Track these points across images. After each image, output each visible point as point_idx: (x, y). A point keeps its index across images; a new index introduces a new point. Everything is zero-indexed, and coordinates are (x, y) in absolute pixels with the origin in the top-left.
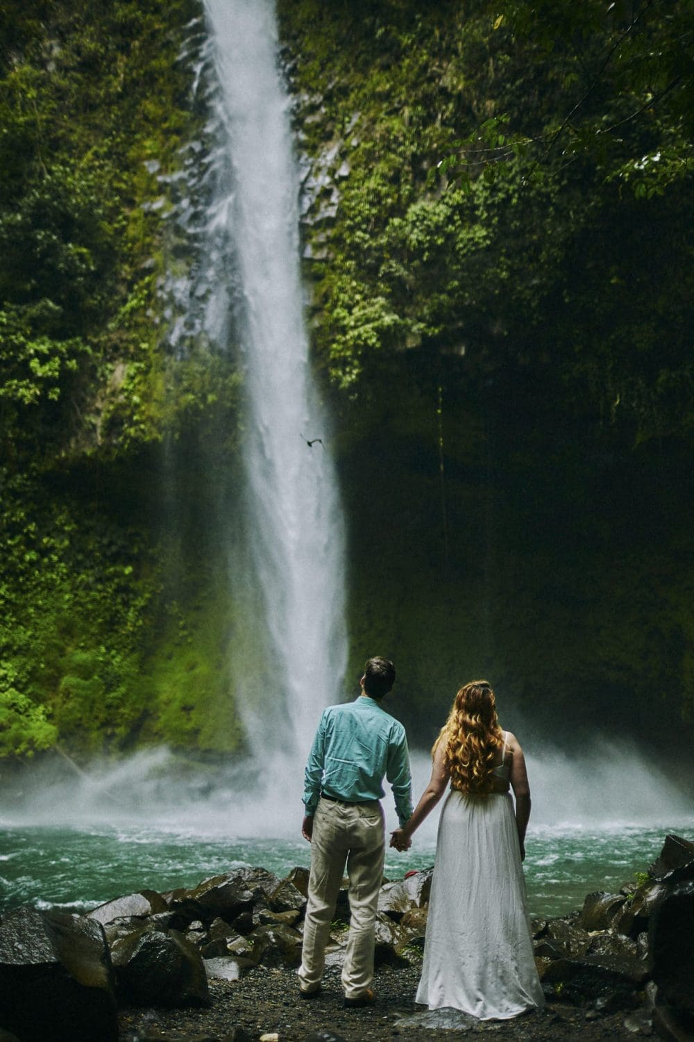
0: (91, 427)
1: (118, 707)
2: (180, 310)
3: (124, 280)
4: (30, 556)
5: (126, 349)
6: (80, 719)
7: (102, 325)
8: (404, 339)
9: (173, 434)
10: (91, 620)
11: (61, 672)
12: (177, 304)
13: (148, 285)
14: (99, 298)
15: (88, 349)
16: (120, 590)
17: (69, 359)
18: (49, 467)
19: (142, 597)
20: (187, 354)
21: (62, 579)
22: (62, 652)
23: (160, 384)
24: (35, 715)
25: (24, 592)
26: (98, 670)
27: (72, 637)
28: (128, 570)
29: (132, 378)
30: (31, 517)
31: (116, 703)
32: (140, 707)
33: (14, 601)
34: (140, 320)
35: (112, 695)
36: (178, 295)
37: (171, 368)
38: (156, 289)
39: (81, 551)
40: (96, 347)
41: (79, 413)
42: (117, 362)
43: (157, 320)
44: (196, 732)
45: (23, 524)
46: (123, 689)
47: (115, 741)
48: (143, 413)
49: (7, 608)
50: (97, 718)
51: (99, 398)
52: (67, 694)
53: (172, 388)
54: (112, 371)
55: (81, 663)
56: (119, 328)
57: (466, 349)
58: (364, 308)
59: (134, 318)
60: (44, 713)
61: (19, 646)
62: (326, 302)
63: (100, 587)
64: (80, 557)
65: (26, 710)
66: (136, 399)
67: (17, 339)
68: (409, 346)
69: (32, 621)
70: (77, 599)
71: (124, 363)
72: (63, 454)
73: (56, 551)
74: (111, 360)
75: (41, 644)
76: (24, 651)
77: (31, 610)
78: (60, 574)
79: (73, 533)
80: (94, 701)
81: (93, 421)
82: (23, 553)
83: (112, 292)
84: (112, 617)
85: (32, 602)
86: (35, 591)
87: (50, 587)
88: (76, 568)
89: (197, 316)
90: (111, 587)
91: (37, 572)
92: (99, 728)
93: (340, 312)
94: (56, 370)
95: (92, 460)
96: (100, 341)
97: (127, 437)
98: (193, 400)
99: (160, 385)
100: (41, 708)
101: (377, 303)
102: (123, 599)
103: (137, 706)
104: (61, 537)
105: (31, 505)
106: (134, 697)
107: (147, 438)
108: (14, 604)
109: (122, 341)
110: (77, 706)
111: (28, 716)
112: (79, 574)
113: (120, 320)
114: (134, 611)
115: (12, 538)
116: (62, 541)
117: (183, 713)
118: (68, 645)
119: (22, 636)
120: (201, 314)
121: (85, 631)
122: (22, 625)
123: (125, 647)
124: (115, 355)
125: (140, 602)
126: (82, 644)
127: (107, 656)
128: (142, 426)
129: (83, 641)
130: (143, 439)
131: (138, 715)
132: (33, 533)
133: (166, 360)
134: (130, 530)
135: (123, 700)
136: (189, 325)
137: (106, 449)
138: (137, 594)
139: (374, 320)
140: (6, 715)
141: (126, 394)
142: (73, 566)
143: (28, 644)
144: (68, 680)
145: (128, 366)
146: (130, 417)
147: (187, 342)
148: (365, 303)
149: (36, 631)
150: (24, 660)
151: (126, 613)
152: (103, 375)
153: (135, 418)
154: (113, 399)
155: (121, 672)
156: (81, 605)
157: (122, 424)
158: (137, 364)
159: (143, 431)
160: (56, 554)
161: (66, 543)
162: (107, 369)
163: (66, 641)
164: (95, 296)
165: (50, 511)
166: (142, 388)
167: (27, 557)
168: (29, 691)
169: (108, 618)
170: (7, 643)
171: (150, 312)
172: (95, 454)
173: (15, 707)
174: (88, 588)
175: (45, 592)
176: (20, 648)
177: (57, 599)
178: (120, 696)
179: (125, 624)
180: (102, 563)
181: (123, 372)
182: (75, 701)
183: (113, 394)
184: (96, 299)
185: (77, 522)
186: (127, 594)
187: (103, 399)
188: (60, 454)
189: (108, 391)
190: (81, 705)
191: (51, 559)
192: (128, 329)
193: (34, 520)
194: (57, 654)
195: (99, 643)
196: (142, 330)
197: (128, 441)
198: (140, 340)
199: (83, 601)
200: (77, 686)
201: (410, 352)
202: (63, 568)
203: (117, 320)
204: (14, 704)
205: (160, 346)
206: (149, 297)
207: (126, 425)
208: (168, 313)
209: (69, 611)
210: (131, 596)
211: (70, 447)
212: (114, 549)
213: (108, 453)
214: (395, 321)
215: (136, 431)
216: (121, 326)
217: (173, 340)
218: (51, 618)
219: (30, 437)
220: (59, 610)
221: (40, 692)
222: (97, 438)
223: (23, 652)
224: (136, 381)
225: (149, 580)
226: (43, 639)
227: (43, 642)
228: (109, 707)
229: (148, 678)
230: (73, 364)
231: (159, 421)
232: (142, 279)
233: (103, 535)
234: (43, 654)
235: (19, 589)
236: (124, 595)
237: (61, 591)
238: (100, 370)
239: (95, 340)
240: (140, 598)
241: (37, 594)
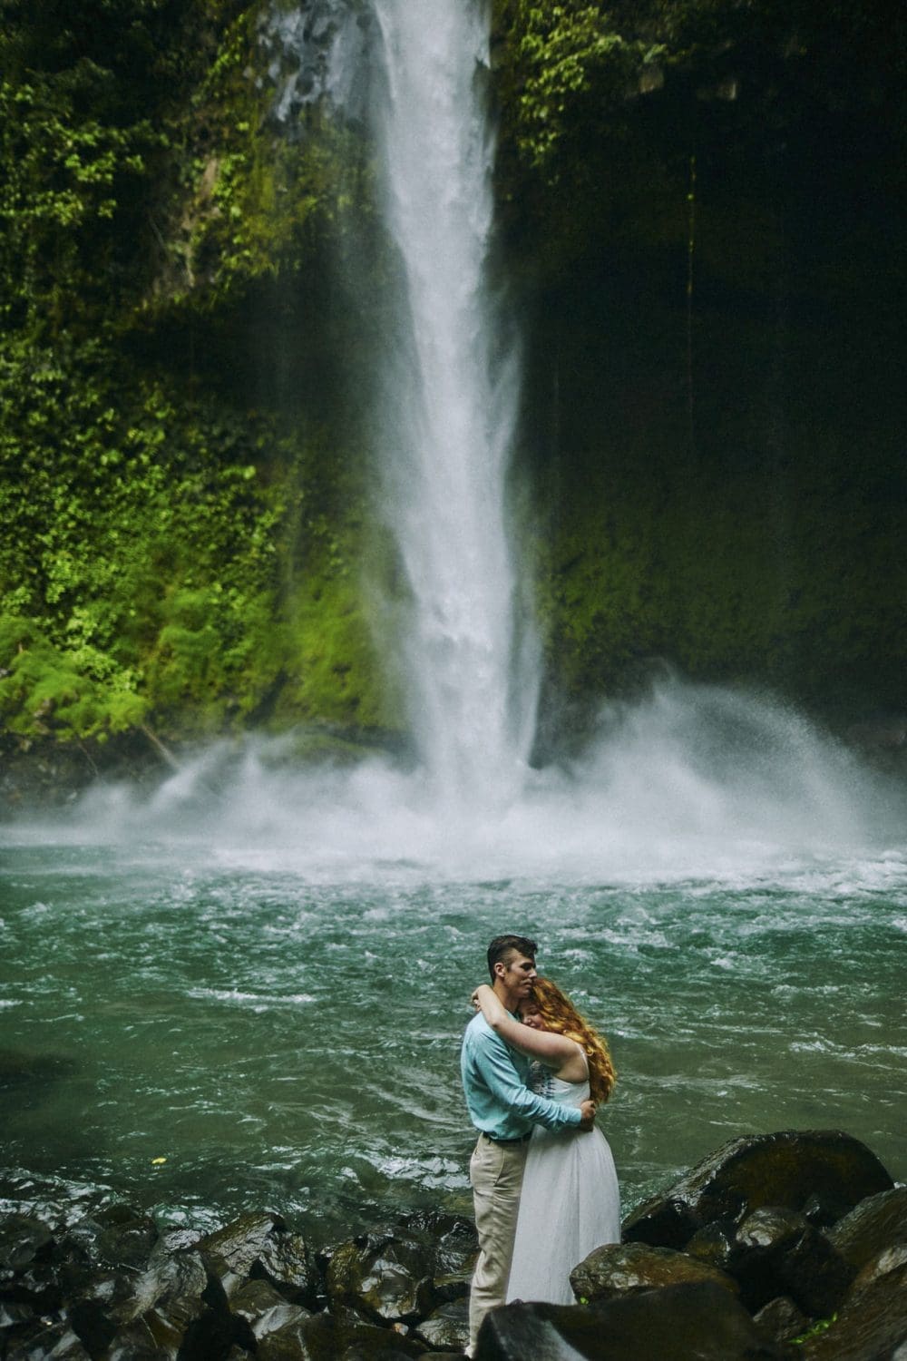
0: (176, 259)
1: (241, 670)
2: (291, 63)
3: (210, 23)
4: (112, 456)
5: (219, 133)
6: (188, 687)
7: (184, 99)
8: (635, 77)
9: (291, 262)
10: (199, 546)
11: (159, 621)
12: (286, 54)
13: (244, 26)
14: (175, 56)
15: (164, 138)
16: (238, 501)
17: (132, 155)
18: (129, 326)
19: (272, 511)
20: (303, 133)
21: (157, 490)
22: (159, 592)
23: (270, 186)
24: (119, 682)
25: (104, 509)
26: (211, 617)
27: (174, 571)
28: (249, 472)
29: (228, 179)
30: (109, 400)
31: (238, 663)
32: (275, 668)
33: (89, 522)
34: (236, 85)
35: (232, 652)
36: (288, 39)
37: (281, 157)
38: (256, 33)
39: (181, 447)
40: (175, 135)
41: (161, 240)
42: (207, 156)
43: (259, 83)
44: (354, 702)
45: (95, 411)
46: (247, 644)
47: (239, 716)
48: (246, 231)
49: (80, 533)
50: (212, 684)
51: (186, 216)
52: (167, 654)
53: (285, 190)
54: (201, 172)
55: (187, 608)
56: (207, 103)
57: (737, 88)
58: (567, 28)
59: (227, 85)
60: (132, 679)
61: (99, 586)
62: (509, 26)
63: (210, 498)
64: (181, 456)
65: (107, 675)
66: (235, 211)
67: (50, 126)
68: (644, 90)
69: (117, 549)
70: (179, 516)
71: (218, 156)
72: (145, 305)
73: (146, 449)
74: (200, 154)
75: (130, 582)
76: (105, 592)
77: (114, 535)
78: (154, 482)
79: (170, 422)
80: (206, 662)
81: (180, 250)
82: (99, 453)
83: (195, 44)
84: (230, 541)
85: (115, 523)
86: (119, 508)
87: (141, 500)
88: (177, 471)
89: (315, 70)
90: (226, 498)
91: (119, 481)
92: (215, 699)
93: (531, 40)
94: (108, 171)
95: (184, 309)
96: (180, 126)
97: (227, 272)
98: (316, 205)
99: (268, 187)
100: (128, 673)
101: (585, 17)
102: (244, 515)
103: (269, 667)
104: (155, 428)
105: (108, 384)
106: (265, 654)
107: (254, 272)
108: (90, 527)
109: (212, 122)
110: (183, 669)
111: (109, 684)
112: (180, 481)
113: (208, 89)
114: (263, 531)
115: (82, 432)
116: (155, 434)
117: (336, 675)
118: (168, 582)
119: (103, 572)
120: (321, 68)
121: (191, 561)
122: (104, 555)
123: (251, 584)
124: (206, 145)
125: (268, 520)
126: (189, 581)
127: (225, 597)
128: (247, 253)
129: (190, 576)
130: (249, 273)
131: (270, 680)
132: (111, 423)
133: (275, 145)
134: (252, 414)
135: (248, 660)
136: (304, 86)
137: (201, 292)
138: (264, 506)
139: (582, 46)
140: (74, 683)
141: (221, 205)
142: (172, 469)
143: (111, 583)
144: (170, 632)
145: (223, 161)
146: (229, 241)
147: (302, 114)
148: (569, 21)
149: (122, 564)
150: (108, 605)
151: (250, 534)
152: (189, 179)
153: (236, 241)
154: (203, 214)
155: (245, 619)
156: (184, 524)
157: (220, 253)
158: (234, 157)
159: (247, 259)
160: (146, 454)
161: (161, 436)
162: (194, 167)
163: (166, 577)
164: (170, 54)
165: (137, 390)
166: (242, 193)
167: (104, 459)
168: (115, 648)
169: (224, 543)
170: (81, 582)
171: (249, 72)
172: (187, 299)
173: (91, 672)
174: (193, 499)
175: (133, 508)
176: (101, 590)
177: (151, 518)
178: (244, 653)
179: (249, 549)
180: (211, 463)
181: (217, 170)
182: (180, 663)
183: (205, 206)
184: (170, 58)
185: (175, 406)
186: (250, 507)
187: (191, 216)
188: (140, 305)
189: (197, 201)
190: (189, 667)
191: (140, 461)
192: (221, 101)
193: (115, 404)
194: (153, 596)
195: (212, 579)
196: (239, 103)
197: (230, 278)
198: (237, 119)
199: (186, 519)
200: (180, 641)
201: (646, 99)
202: (157, 473)
203: (202, 91)
204: (90, 668)
205: (265, 124)
206: (247, 46)
207: (224, 253)
208: (274, 70)
209: (167, 535)
210: (256, 510)
211: (153, 293)
212: (229, 442)
213: (205, 298)
214: (617, 44)
215: (238, 259)
216: (210, 99)
217: (282, 113)
218: (143, 544)
219: (99, 282)
220: (154, 533)
221: (129, 649)
222: (188, 276)
223: (106, 594)
224: (234, 183)
225: (282, 487)
226: (132, 576)
227: (134, 580)
228: (229, 668)
229: (282, 626)
230: (137, 161)
231: (270, 242)
232: (235, 18)
233: (213, 422)
234: (134, 596)
235: (95, 505)
236: (245, 509)
237: (156, 506)
238: (183, 170)
239: (175, 125)
240: (268, 513)
241: (121, 511)
